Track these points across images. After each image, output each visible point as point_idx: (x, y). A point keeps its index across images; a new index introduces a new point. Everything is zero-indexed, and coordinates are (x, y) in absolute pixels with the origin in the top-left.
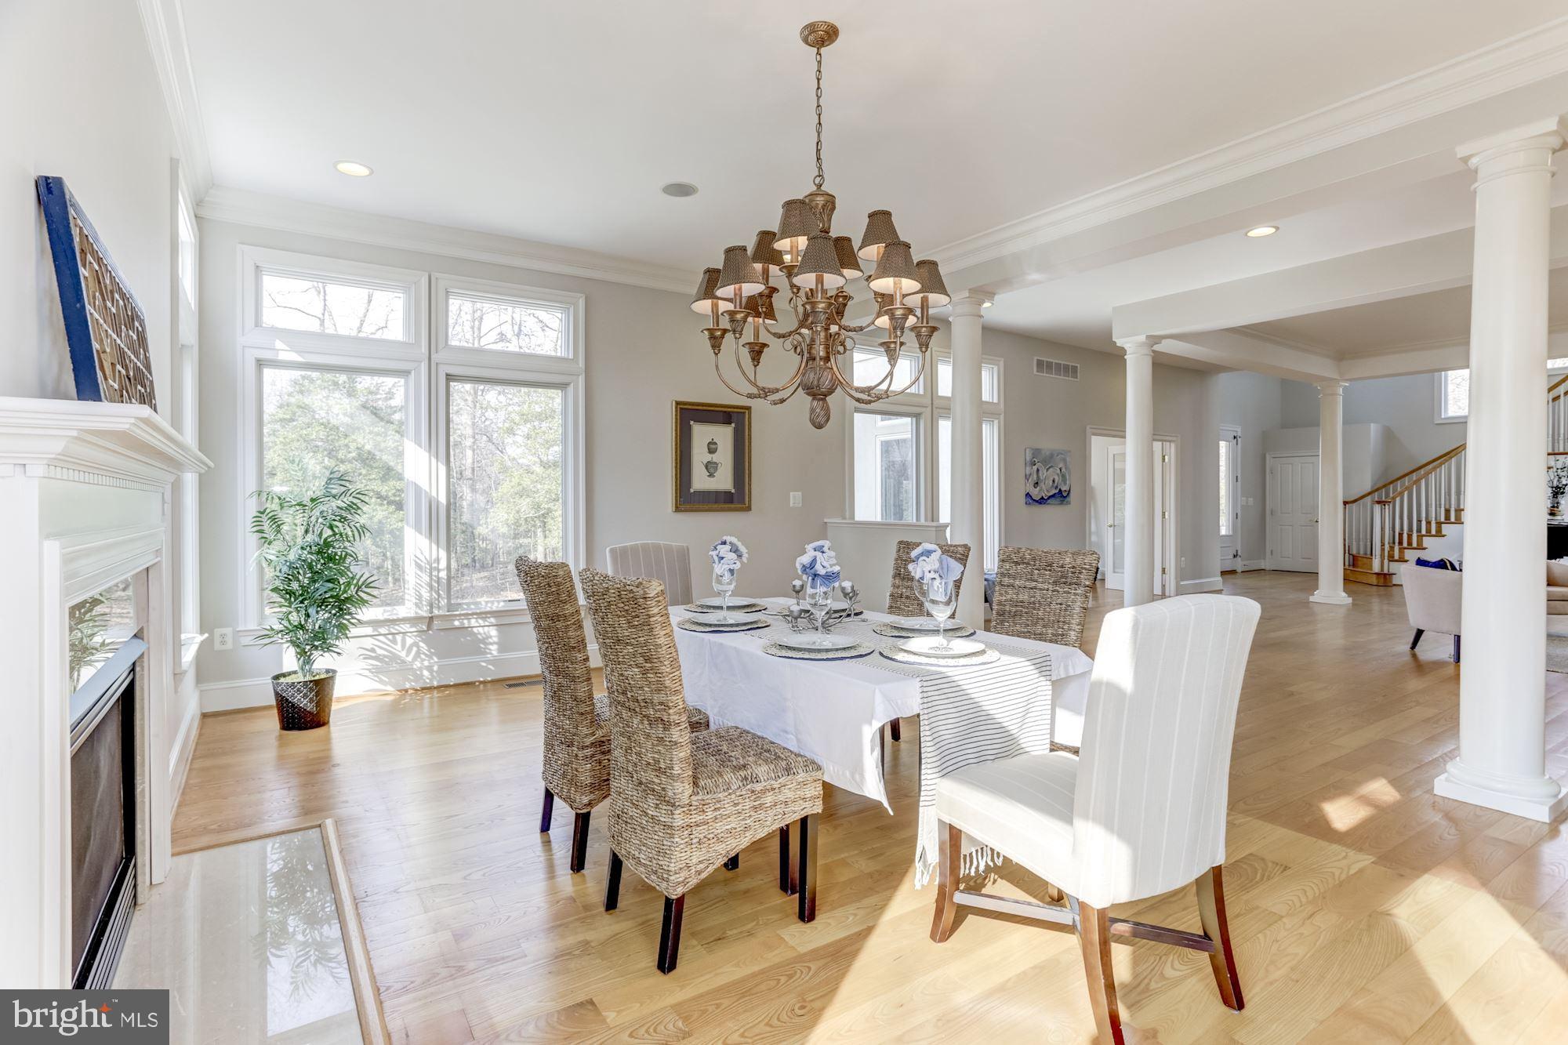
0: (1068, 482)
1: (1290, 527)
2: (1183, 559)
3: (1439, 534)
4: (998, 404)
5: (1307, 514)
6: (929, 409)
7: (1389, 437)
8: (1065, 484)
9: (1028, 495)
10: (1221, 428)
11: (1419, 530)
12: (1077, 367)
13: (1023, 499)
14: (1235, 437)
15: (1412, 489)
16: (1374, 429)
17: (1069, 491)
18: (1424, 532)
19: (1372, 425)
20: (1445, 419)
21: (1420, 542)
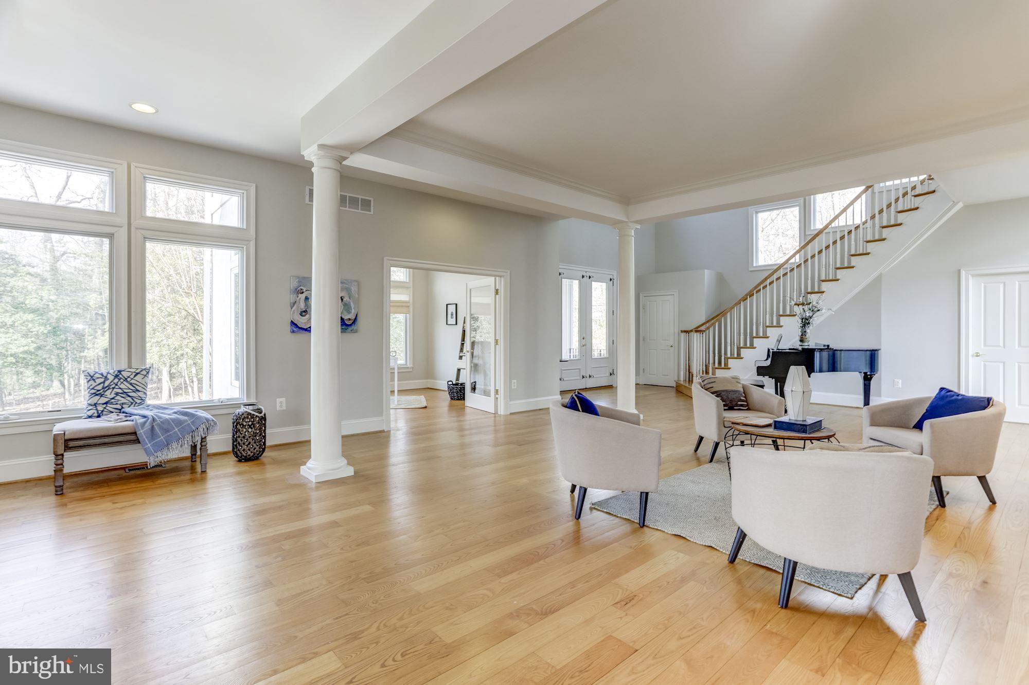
0: (353, 311)
1: (655, 351)
2: (513, 381)
3: (739, 357)
4: (247, 229)
5: (665, 340)
6: (125, 229)
7: (721, 281)
8: (349, 312)
9: (293, 323)
10: (560, 267)
11: (726, 353)
12: (370, 201)
13: (288, 327)
14: (611, 280)
15: (721, 320)
16: (708, 276)
17: (356, 319)
18: (729, 355)
19: (706, 271)
20: (756, 267)
21: (726, 364)
